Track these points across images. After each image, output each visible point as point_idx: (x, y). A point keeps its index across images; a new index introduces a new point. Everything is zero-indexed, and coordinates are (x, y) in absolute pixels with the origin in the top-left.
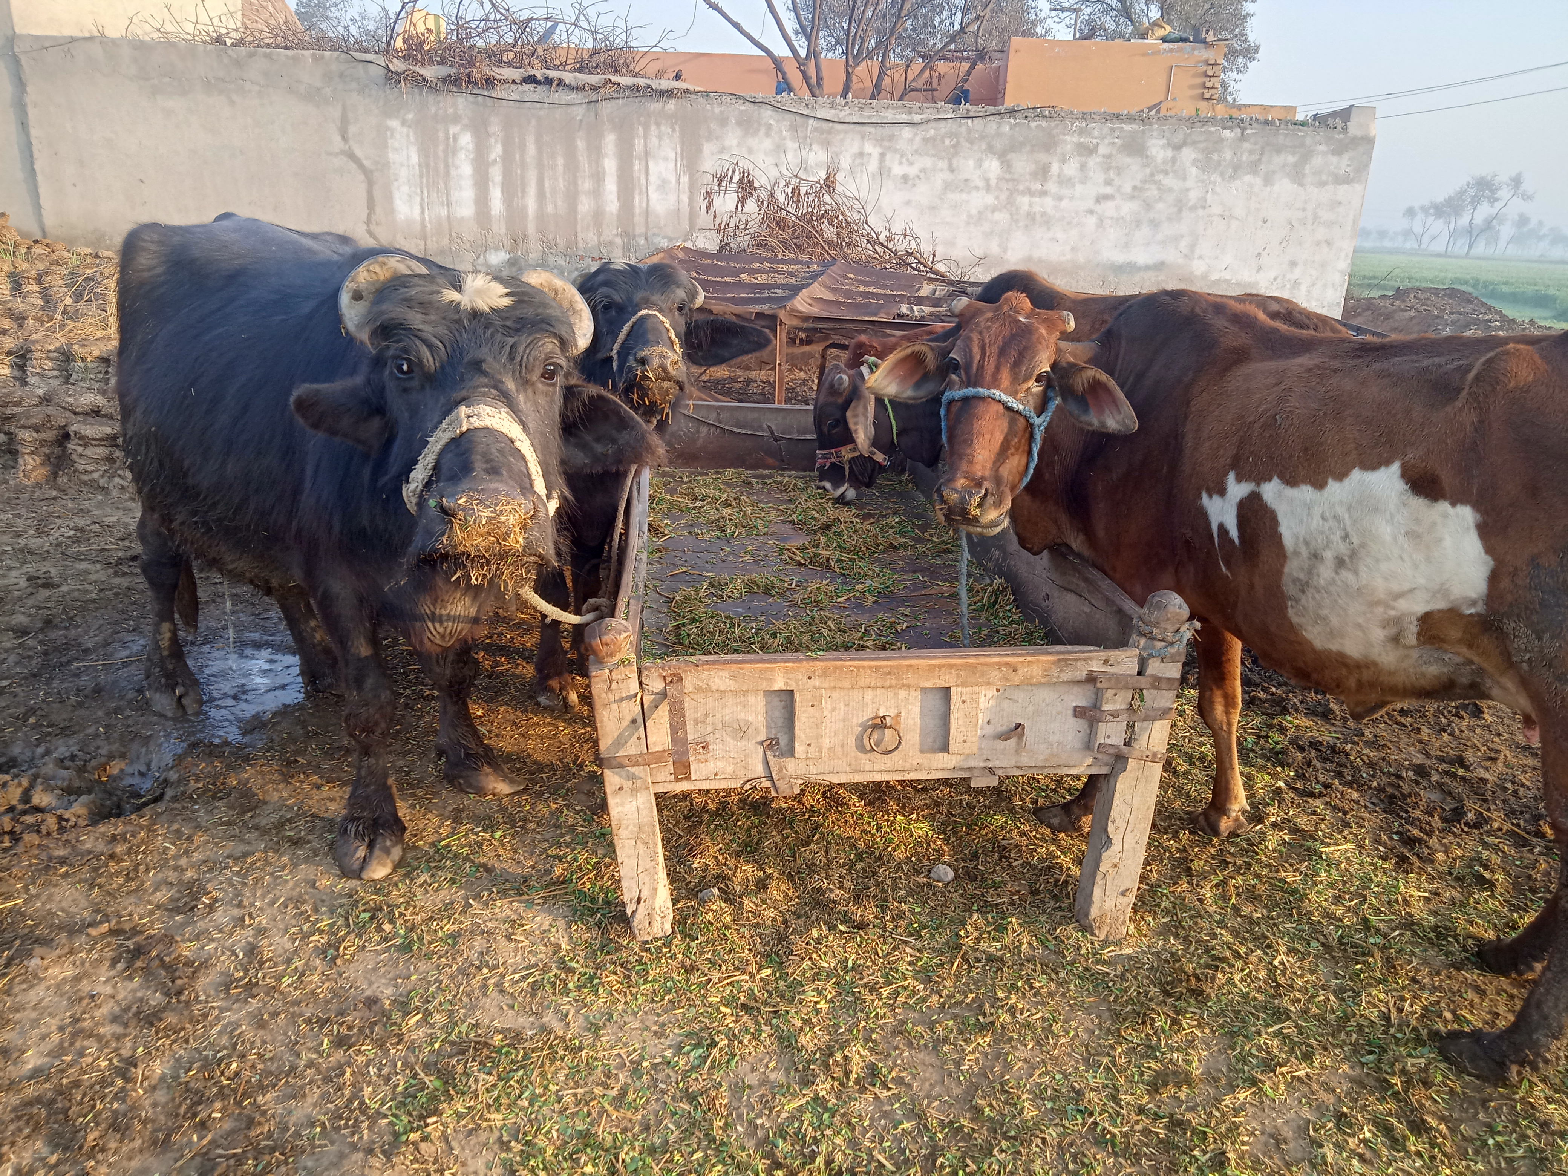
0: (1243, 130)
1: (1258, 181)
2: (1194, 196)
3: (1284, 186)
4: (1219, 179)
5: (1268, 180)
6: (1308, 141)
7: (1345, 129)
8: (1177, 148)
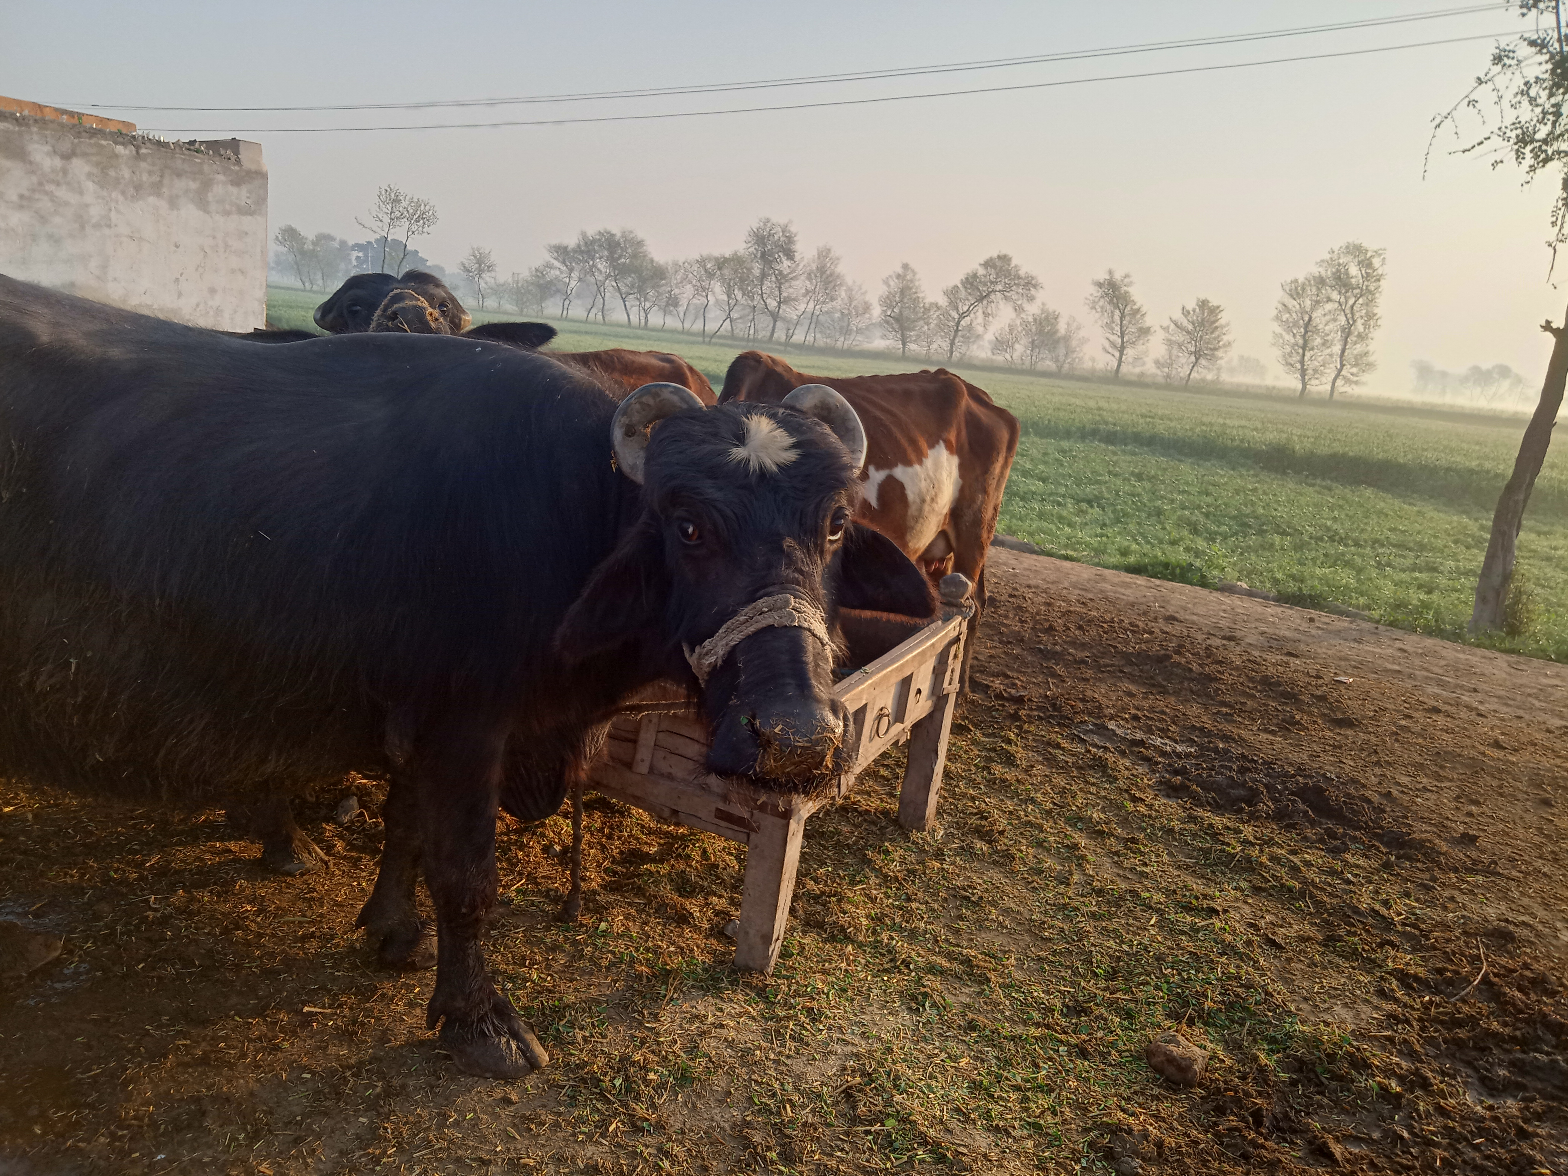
0: (138, 148)
1: (163, 204)
2: (95, 212)
3: (189, 211)
4: (121, 198)
5: (173, 203)
6: (206, 168)
7: (238, 162)
8: (67, 157)
